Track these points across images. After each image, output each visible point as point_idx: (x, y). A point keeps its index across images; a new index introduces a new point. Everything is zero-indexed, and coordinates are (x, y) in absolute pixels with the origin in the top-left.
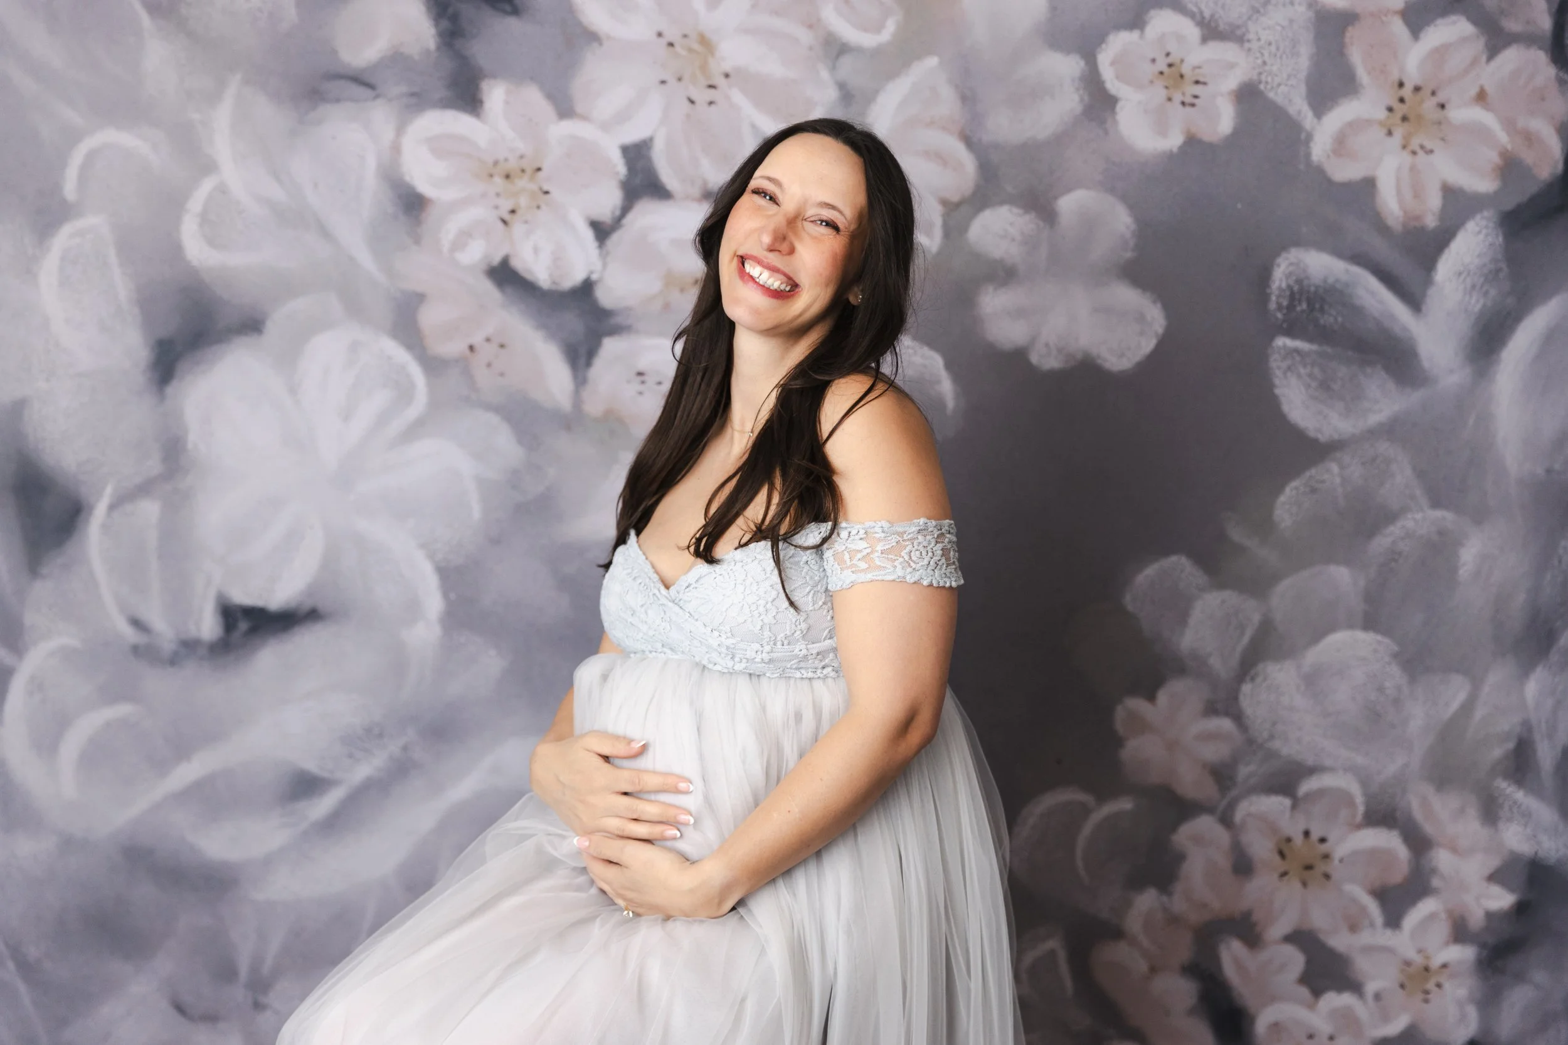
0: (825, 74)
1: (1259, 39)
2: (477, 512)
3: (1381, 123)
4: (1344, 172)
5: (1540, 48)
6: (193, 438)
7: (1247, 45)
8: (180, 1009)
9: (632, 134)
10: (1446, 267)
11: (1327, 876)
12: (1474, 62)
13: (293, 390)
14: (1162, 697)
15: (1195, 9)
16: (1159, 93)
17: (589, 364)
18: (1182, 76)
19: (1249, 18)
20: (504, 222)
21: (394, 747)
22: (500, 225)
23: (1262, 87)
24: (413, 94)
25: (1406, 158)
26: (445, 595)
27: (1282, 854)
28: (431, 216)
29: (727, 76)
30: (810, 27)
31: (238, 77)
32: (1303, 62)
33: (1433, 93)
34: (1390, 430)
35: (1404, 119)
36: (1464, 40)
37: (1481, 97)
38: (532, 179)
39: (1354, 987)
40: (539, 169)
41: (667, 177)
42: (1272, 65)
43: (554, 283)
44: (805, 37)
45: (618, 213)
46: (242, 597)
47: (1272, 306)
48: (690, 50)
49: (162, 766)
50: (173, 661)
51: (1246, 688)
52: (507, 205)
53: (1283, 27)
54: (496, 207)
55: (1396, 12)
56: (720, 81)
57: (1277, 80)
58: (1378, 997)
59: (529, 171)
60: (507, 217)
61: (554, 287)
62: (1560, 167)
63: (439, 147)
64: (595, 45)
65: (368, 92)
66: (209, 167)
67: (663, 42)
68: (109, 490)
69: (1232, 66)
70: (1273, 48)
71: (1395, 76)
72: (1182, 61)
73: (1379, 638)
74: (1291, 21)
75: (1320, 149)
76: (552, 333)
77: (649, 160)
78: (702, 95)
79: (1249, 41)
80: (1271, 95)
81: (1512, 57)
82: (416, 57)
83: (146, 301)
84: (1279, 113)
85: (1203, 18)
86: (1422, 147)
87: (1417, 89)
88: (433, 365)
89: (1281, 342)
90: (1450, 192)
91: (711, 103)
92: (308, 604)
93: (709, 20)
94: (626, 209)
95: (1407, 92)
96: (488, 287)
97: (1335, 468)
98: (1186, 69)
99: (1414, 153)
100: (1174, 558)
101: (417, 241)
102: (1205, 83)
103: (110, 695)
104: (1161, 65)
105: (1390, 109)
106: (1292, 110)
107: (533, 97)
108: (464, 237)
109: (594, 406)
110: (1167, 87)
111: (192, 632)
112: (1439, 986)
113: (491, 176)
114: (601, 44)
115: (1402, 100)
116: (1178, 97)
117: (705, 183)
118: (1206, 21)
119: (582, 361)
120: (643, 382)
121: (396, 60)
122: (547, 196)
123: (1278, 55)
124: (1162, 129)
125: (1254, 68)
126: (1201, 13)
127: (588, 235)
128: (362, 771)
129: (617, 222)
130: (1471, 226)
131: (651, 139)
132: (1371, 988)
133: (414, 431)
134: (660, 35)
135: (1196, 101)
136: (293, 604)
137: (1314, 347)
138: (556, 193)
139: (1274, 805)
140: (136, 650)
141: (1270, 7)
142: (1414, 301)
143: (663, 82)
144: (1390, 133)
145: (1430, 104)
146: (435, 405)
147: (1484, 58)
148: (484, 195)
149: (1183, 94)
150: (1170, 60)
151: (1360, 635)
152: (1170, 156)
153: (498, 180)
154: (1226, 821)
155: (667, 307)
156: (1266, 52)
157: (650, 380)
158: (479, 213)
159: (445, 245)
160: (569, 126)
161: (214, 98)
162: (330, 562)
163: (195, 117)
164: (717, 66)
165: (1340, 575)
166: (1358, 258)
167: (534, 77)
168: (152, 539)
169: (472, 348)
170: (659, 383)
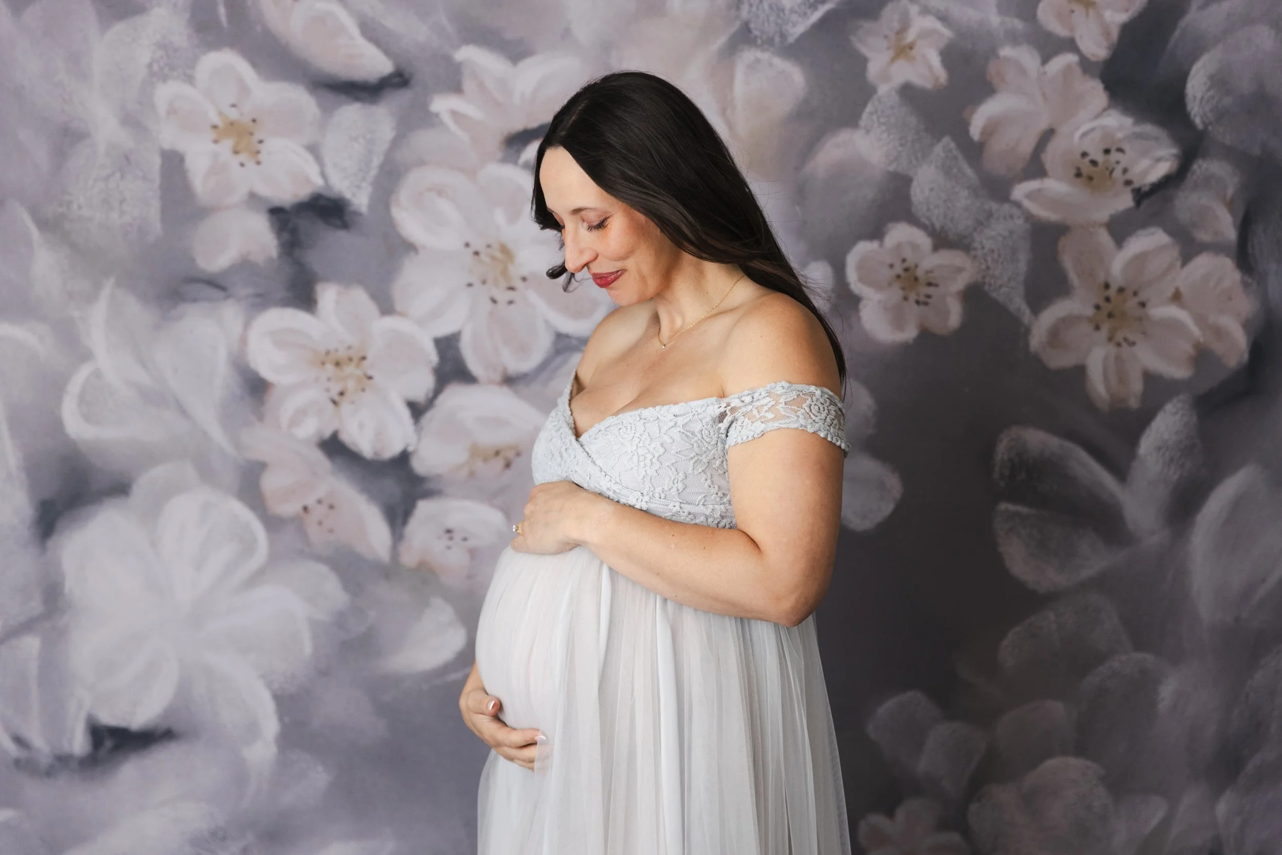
1: (983, 248)
2: (308, 648)
3: (1090, 320)
4: (1059, 360)
5: (1227, 255)
6: (70, 584)
7: (973, 253)
9: (444, 329)
10: (1147, 444)
12: (1170, 267)
13: (154, 544)
14: (901, 814)
15: (927, 222)
16: (896, 293)
17: (405, 521)
18: (916, 279)
19: (975, 229)
20: (335, 402)
21: (235, 849)
22: (331, 405)
23: (986, 288)
24: (259, 295)
25: (1112, 349)
26: (281, 719)
28: (273, 397)
29: (524, 279)
31: (112, 280)
32: (1022, 266)
33: (1135, 294)
34: (1099, 583)
35: (1110, 315)
36: (1161, 248)
37: (1176, 297)
38: (358, 366)
40: (364, 358)
41: (474, 365)
42: (995, 270)
43: (376, 453)
45: (431, 395)
46: (108, 718)
47: (996, 475)
48: (493, 258)
50: (49, 773)
51: (974, 807)
52: (336, 388)
53: (1004, 238)
54: (328, 390)
55: (1101, 225)
56: (518, 284)
57: (999, 282)
59: (355, 360)
60: (337, 398)
61: (376, 458)
62: (1246, 356)
63: (280, 339)
64: (412, 254)
65: (221, 294)
66: (86, 356)
67: (470, 251)
69: (960, 270)
70: (995, 255)
71: (1101, 278)
72: (916, 266)
73: (1088, 763)
74: (1011, 232)
75: (1037, 339)
76: (373, 496)
77: (458, 350)
78: (503, 296)
79: (975, 249)
80: (994, 295)
81: (1203, 263)
82: (261, 264)
83: (33, 468)
84: (1000, 311)
85: (934, 229)
86: (1126, 340)
87: (1121, 290)
88: (272, 523)
89: (1004, 506)
90: (1150, 378)
91: (510, 302)
92: (165, 725)
93: (509, 233)
94: (438, 391)
95: (1111, 292)
96: (319, 456)
97: (1051, 616)
98: (920, 272)
99: (1119, 345)
100: (910, 694)
101: (261, 418)
102: (936, 285)
104: (898, 269)
105: (1098, 307)
106: (1012, 308)
107: (359, 297)
108: (301, 414)
109: (409, 558)
110: (903, 289)
111: (66, 748)
113: (323, 363)
114: (417, 253)
115: (1108, 299)
116: (913, 297)
117: (505, 370)
118: (937, 232)
119: (399, 520)
120: (451, 538)
121: (244, 266)
122: (371, 381)
123: (1000, 260)
124: (898, 322)
125: (978, 272)
126: (933, 225)
127: (406, 413)
129: (430, 402)
130: (1169, 407)
131: (460, 333)
133: (255, 580)
134: (467, 245)
135: (929, 300)
136: (153, 725)
137: (1032, 511)
138: (378, 378)
140: (17, 763)
141: (992, 221)
142: (1121, 472)
143: (470, 285)
144: (1097, 328)
145: (1132, 303)
146: (274, 557)
147: (1179, 264)
148: (316, 380)
149: (918, 294)
150: (906, 265)
151: (1073, 761)
152: (905, 349)
153: (330, 367)
155: (472, 474)
156: (989, 259)
157: (457, 537)
158: (313, 394)
159: (285, 419)
160: (389, 322)
161: (91, 298)
162: (183, 690)
163: (76, 314)
164: (516, 272)
165: (1057, 709)
166: (1071, 435)
167: (361, 281)
168: (33, 669)
169: (305, 509)
170: (465, 539)
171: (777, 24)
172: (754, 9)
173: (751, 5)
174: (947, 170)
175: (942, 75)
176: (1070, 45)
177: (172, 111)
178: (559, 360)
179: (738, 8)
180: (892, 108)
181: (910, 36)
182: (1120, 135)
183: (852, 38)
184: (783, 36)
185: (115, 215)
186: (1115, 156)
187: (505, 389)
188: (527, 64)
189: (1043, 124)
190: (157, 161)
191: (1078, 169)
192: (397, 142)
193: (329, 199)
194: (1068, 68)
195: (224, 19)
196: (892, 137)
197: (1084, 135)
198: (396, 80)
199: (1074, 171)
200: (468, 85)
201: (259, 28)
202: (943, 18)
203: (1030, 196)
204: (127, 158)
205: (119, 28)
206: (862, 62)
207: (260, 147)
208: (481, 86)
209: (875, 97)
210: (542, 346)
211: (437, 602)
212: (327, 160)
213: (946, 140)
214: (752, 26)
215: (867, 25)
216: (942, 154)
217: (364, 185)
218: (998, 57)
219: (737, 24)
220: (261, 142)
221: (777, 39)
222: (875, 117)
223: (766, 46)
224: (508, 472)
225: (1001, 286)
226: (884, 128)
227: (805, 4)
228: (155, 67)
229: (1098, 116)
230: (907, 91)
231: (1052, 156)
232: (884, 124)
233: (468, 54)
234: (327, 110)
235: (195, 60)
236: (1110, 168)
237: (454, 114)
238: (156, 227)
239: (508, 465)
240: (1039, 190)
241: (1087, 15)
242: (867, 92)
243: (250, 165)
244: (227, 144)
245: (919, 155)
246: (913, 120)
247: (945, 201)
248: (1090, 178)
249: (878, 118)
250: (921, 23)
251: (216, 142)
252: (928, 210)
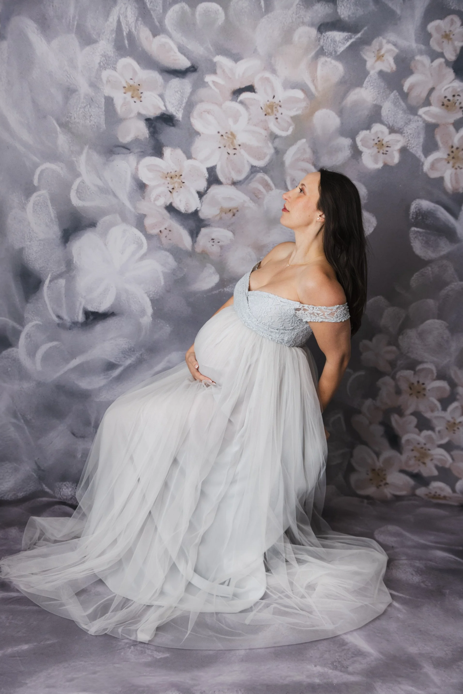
0: (270, 145)
1: (407, 133)
2: (163, 283)
3: (446, 159)
4: (434, 175)
6: (75, 259)
7: (403, 135)
8: (74, 434)
9: (210, 165)
11: (424, 395)
13: (105, 245)
14: (374, 340)
15: (387, 123)
16: (375, 150)
17: (197, 236)
18: (383, 145)
19: (404, 126)
20: (171, 192)
21: (138, 354)
22: (169, 193)
23: (408, 148)
24: (142, 152)
25: (453, 170)
26: (153, 308)
27: (411, 388)
28: (148, 190)
29: (240, 145)
30: (266, 130)
31: (87, 146)
32: (421, 140)
34: (447, 257)
35: (453, 158)
38: (179, 178)
39: (432, 429)
40: (181, 175)
41: (221, 178)
42: (412, 141)
43: (186, 211)
44: (264, 133)
45: (206, 189)
46: (91, 308)
47: (411, 217)
48: (228, 137)
49: (67, 361)
50: (70, 328)
51: (400, 337)
52: (171, 187)
53: (415, 129)
54: (168, 187)
55: (451, 124)
56: (237, 147)
57: (413, 146)
58: (439, 432)
59: (178, 176)
60: (171, 190)
61: (186, 212)
63: (150, 168)
64: (198, 136)
65: (128, 151)
66: (78, 175)
67: (220, 134)
68: (49, 276)
69: (398, 141)
70: (412, 135)
71: (450, 144)
72: (383, 140)
73: (442, 321)
74: (418, 127)
75: (426, 167)
76: (185, 227)
77: (215, 172)
78: (232, 152)
79: (404, 133)
80: (411, 150)
82: (143, 140)
83: (60, 217)
84: (414, 157)
85: (390, 126)
86: (459, 167)
87: (457, 148)
88: (149, 237)
89: (413, 229)
91: (234, 154)
92: (111, 311)
93: (234, 128)
94: (208, 188)
95: (454, 149)
96: (165, 212)
97: (430, 268)
98: (384, 142)
99: (456, 169)
100: (378, 297)
101: (144, 198)
102: (390, 147)
103: (51, 339)
104: (376, 141)
105: (449, 155)
106: (417, 155)
107: (179, 152)
108: (158, 197)
109: (198, 249)
110: (378, 148)
111: (76, 319)
112: (458, 428)
113: (166, 177)
114: (200, 136)
115: (452, 152)
116: (381, 151)
117: (233, 179)
118: (391, 127)
119: (195, 235)
120: (214, 242)
121: (136, 140)
122: (184, 184)
123: (414, 137)
124: (376, 161)
125: (405, 142)
126: (389, 124)
127: (197, 196)
128: (128, 362)
129: (206, 192)
131: (216, 166)
132: (437, 429)
133: (143, 258)
134: (219, 132)
135: (387, 153)
136: (107, 311)
137: (424, 231)
138: (186, 183)
139: (408, 373)
140: (58, 325)
141: (411, 122)
142: (456, 216)
143: (220, 148)
144: (448, 163)
145: (461, 153)
146: (149, 249)
148: (164, 184)
149: (383, 150)
150: (379, 139)
151: (436, 321)
152: (379, 170)
153: (169, 179)
154: (394, 378)
155: (221, 218)
156: (410, 137)
157: (216, 241)
158: (163, 189)
159: (152, 199)
160: (190, 162)
161: (80, 153)
162: (118, 298)
163: (75, 159)
164: (236, 142)
165: (431, 302)
166: (438, 202)
167: (179, 146)
168: (63, 291)
169: (160, 231)
170: (219, 242)
171: (334, 47)
172: (325, 41)
173: (324, 40)
174: (395, 103)
175: (394, 67)
176: (441, 55)
177: (108, 81)
178: (253, 175)
179: (319, 41)
180: (375, 79)
181: (383, 52)
182: (459, 90)
183: (361, 52)
184: (336, 52)
185: (88, 122)
186: (457, 98)
187: (233, 186)
188: (239, 63)
189: (430, 86)
190: (103, 100)
191: (443, 102)
192: (193, 92)
193: (167, 115)
194: (441, 64)
195: (127, 45)
196: (375, 90)
197: (446, 89)
198: (192, 69)
199: (442, 104)
200: (219, 71)
201: (140, 49)
202: (395, 45)
203: (424, 113)
204: (92, 99)
205: (88, 48)
206: (365, 62)
207: (142, 95)
208: (224, 71)
209: (369, 75)
210: (246, 170)
211: (209, 265)
212: (167, 100)
213: (395, 92)
214: (324, 48)
215: (367, 47)
216: (393, 97)
217: (180, 109)
218: (415, 60)
219: (319, 47)
220: (142, 93)
221: (333, 53)
222: (369, 83)
223: (329, 56)
224: (234, 217)
225: (414, 147)
226: (372, 87)
227: (344, 39)
228: (102, 64)
229: (451, 82)
230: (381, 73)
231: (434, 98)
232: (372, 86)
233: (219, 59)
234: (166, 81)
235: (116, 61)
236: (455, 102)
237: (213, 82)
238: (104, 126)
239: (234, 215)
240: (429, 111)
241: (449, 42)
242: (366, 73)
243: (138, 102)
244: (129, 94)
245: (385, 97)
246: (383, 84)
247: (394, 115)
248: (447, 106)
249: (370, 83)
250: (387, 47)
251: (125, 93)
252: (388, 118)
